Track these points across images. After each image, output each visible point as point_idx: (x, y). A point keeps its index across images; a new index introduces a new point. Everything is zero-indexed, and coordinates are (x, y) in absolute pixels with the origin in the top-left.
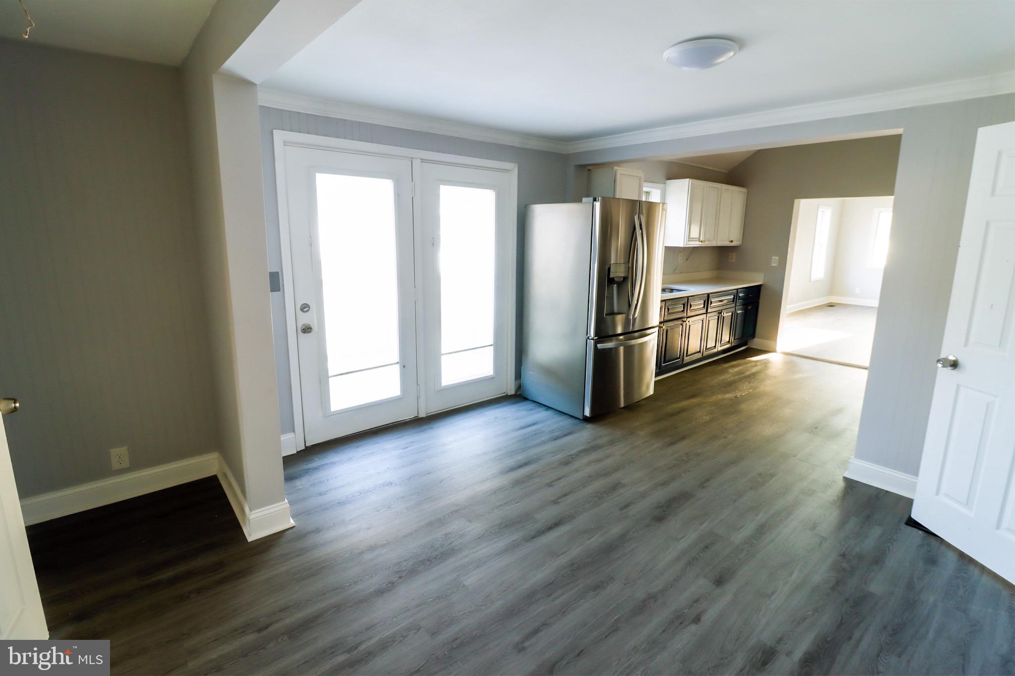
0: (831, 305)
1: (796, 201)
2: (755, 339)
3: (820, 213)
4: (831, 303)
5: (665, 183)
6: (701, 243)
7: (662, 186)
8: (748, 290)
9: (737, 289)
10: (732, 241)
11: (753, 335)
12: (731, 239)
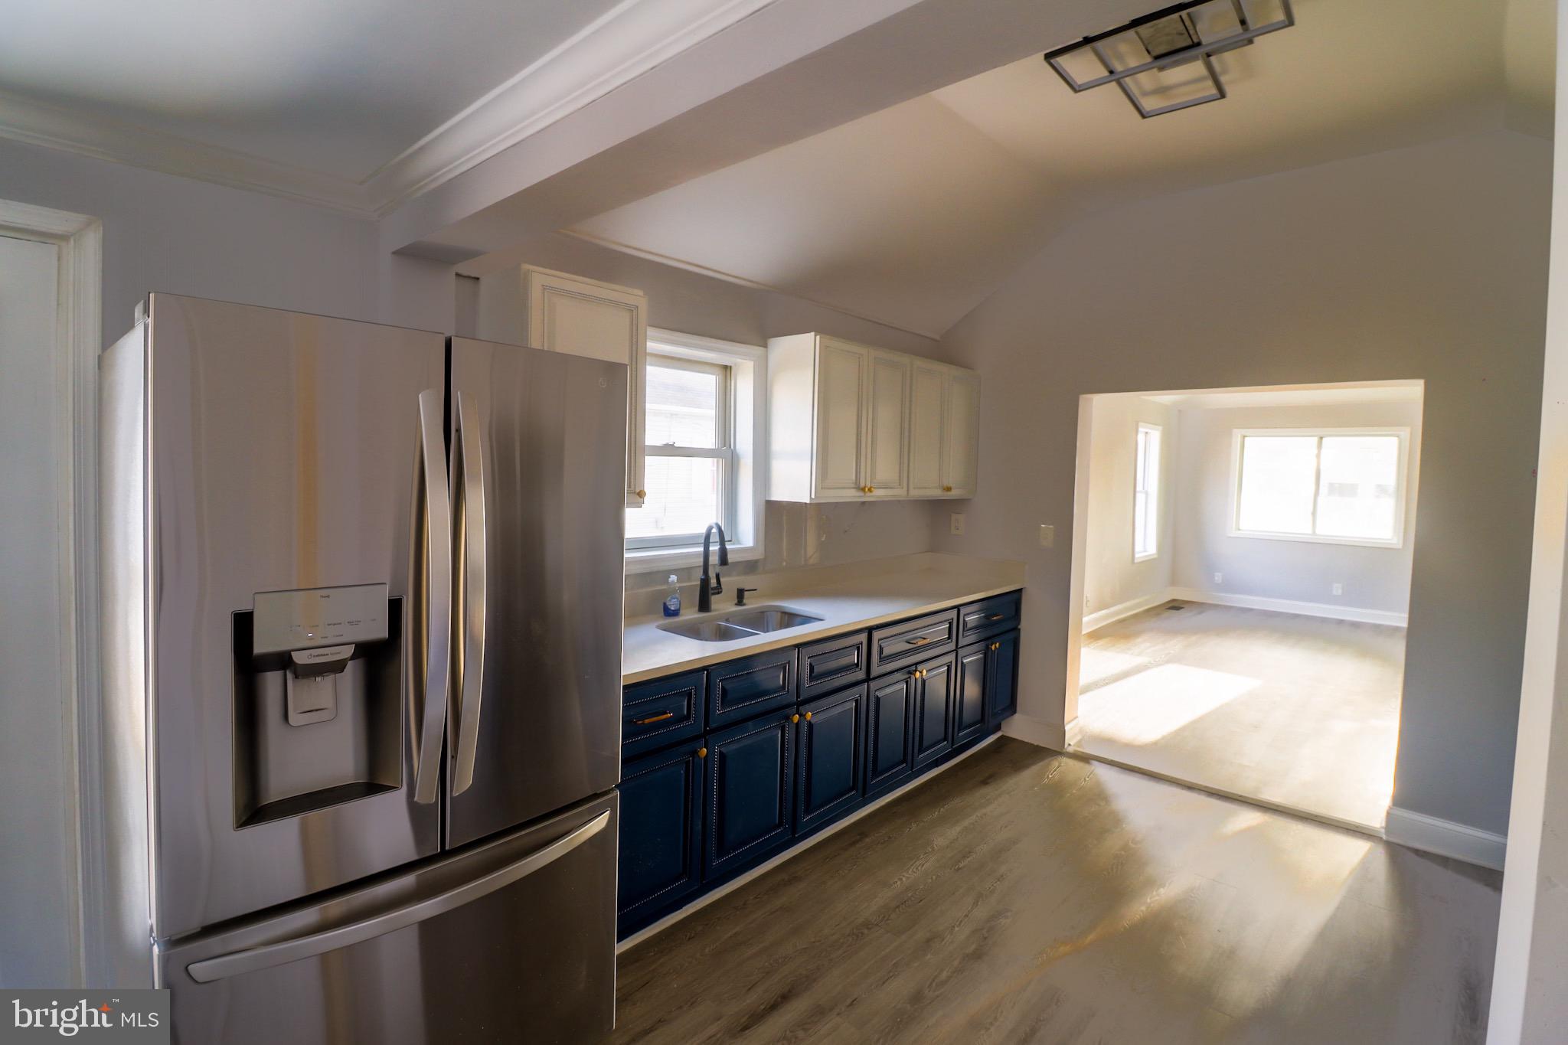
0: (1175, 606)
1: (1084, 399)
2: (1017, 716)
3: (1141, 438)
4: (1174, 600)
5: (765, 346)
6: (862, 494)
7: (758, 351)
8: (989, 604)
9: (958, 607)
10: (949, 489)
11: (1011, 707)
12: (946, 484)
